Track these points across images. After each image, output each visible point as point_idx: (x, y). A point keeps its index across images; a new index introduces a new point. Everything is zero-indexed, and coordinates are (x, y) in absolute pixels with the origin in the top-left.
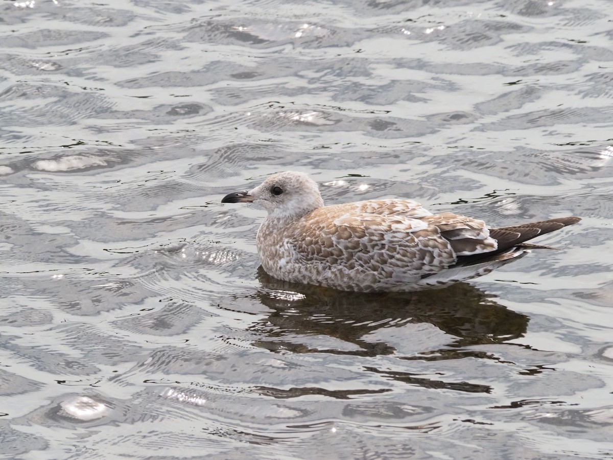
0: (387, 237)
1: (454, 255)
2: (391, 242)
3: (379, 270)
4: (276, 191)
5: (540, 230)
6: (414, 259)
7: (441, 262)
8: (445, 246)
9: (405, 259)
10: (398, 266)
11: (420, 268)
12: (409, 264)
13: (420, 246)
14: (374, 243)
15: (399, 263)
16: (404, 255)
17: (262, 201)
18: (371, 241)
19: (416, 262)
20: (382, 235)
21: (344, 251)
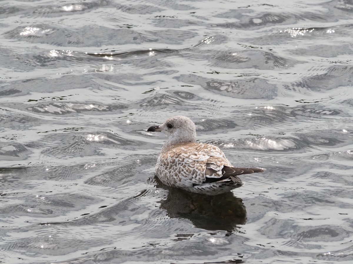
0: (185, 161)
1: (204, 176)
2: (186, 163)
3: (177, 176)
4: (170, 126)
5: (243, 172)
6: (190, 174)
7: (199, 179)
8: (203, 170)
9: (187, 173)
10: (183, 176)
11: (191, 180)
12: (188, 176)
13: (195, 168)
14: (180, 162)
15: (184, 174)
16: (187, 171)
17: (165, 131)
18: (179, 160)
19: (190, 176)
20: (184, 159)
21: (169, 163)
